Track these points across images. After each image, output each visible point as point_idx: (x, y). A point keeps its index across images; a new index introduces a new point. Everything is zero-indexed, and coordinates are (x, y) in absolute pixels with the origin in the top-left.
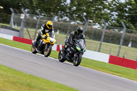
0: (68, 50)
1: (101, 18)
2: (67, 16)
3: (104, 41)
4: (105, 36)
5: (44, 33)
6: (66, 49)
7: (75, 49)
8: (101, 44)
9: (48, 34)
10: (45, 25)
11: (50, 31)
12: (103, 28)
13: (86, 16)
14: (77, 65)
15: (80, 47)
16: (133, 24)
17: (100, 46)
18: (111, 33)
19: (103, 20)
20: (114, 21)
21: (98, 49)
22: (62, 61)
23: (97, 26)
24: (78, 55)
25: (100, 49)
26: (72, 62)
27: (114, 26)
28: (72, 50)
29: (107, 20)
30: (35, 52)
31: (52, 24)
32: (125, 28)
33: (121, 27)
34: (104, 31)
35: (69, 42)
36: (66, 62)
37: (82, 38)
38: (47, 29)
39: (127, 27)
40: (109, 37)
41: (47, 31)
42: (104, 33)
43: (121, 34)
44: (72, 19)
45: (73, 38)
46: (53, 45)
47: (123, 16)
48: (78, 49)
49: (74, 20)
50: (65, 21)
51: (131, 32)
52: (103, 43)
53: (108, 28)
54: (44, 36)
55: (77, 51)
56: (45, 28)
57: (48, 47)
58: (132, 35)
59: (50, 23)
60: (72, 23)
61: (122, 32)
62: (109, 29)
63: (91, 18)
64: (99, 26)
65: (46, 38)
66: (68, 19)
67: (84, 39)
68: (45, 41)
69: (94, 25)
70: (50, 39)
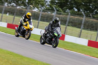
0: (48, 35)
1: (38, 4)
2: (14, 2)
3: (41, 21)
4: (42, 17)
5: (25, 21)
6: (46, 34)
7: (54, 35)
8: (39, 23)
9: (28, 22)
10: (26, 16)
11: (30, 20)
12: (40, 11)
13: (28, 3)
14: (55, 47)
15: (57, 33)
16: (62, 8)
17: (38, 24)
18: (46, 15)
19: (40, 6)
20: (48, 6)
21: (36, 26)
22: (43, 44)
23: (36, 10)
24: (56, 39)
25: (38, 26)
26: (51, 44)
27: (48, 10)
28: (51, 36)
29: (43, 5)
30: (18, 36)
31: (31, 15)
32: (56, 11)
33: (53, 10)
34: (41, 13)
35: (48, 30)
36: (46, 44)
37: (58, 26)
38: (27, 18)
39: (58, 11)
40: (44, 17)
41: (27, 20)
42: (40, 15)
43: (53, 15)
44: (18, 4)
45: (52, 26)
46: (31, 30)
47: (54, 2)
48: (56, 34)
49: (19, 5)
50: (13, 6)
51: (60, 14)
52: (40, 22)
53: (43, 11)
54: (25, 24)
55: (55, 36)
56: (26, 17)
57: (28, 32)
58: (61, 16)
59: (29, 14)
60: (18, 7)
61: (53, 14)
62: (45, 12)
63: (32, 4)
64: (37, 10)
65: (26, 25)
66: (15, 5)
67: (60, 27)
68: (26, 28)
69: (33, 9)
70: (29, 26)
